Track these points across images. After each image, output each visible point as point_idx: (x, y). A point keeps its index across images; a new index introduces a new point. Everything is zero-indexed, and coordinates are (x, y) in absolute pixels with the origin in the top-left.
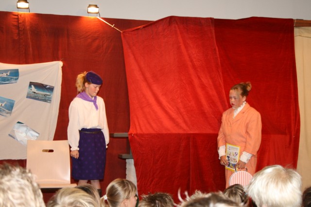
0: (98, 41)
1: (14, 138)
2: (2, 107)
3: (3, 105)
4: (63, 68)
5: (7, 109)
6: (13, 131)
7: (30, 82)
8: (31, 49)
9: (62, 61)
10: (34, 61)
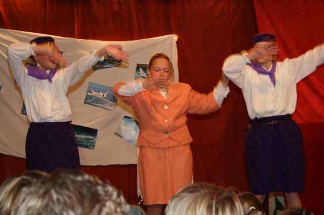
0: (221, 4)
1: (121, 137)
2: (104, 98)
3: (105, 95)
4: (178, 43)
5: (110, 101)
6: (120, 128)
7: (138, 65)
8: (136, 21)
9: (176, 34)
10: (141, 37)
